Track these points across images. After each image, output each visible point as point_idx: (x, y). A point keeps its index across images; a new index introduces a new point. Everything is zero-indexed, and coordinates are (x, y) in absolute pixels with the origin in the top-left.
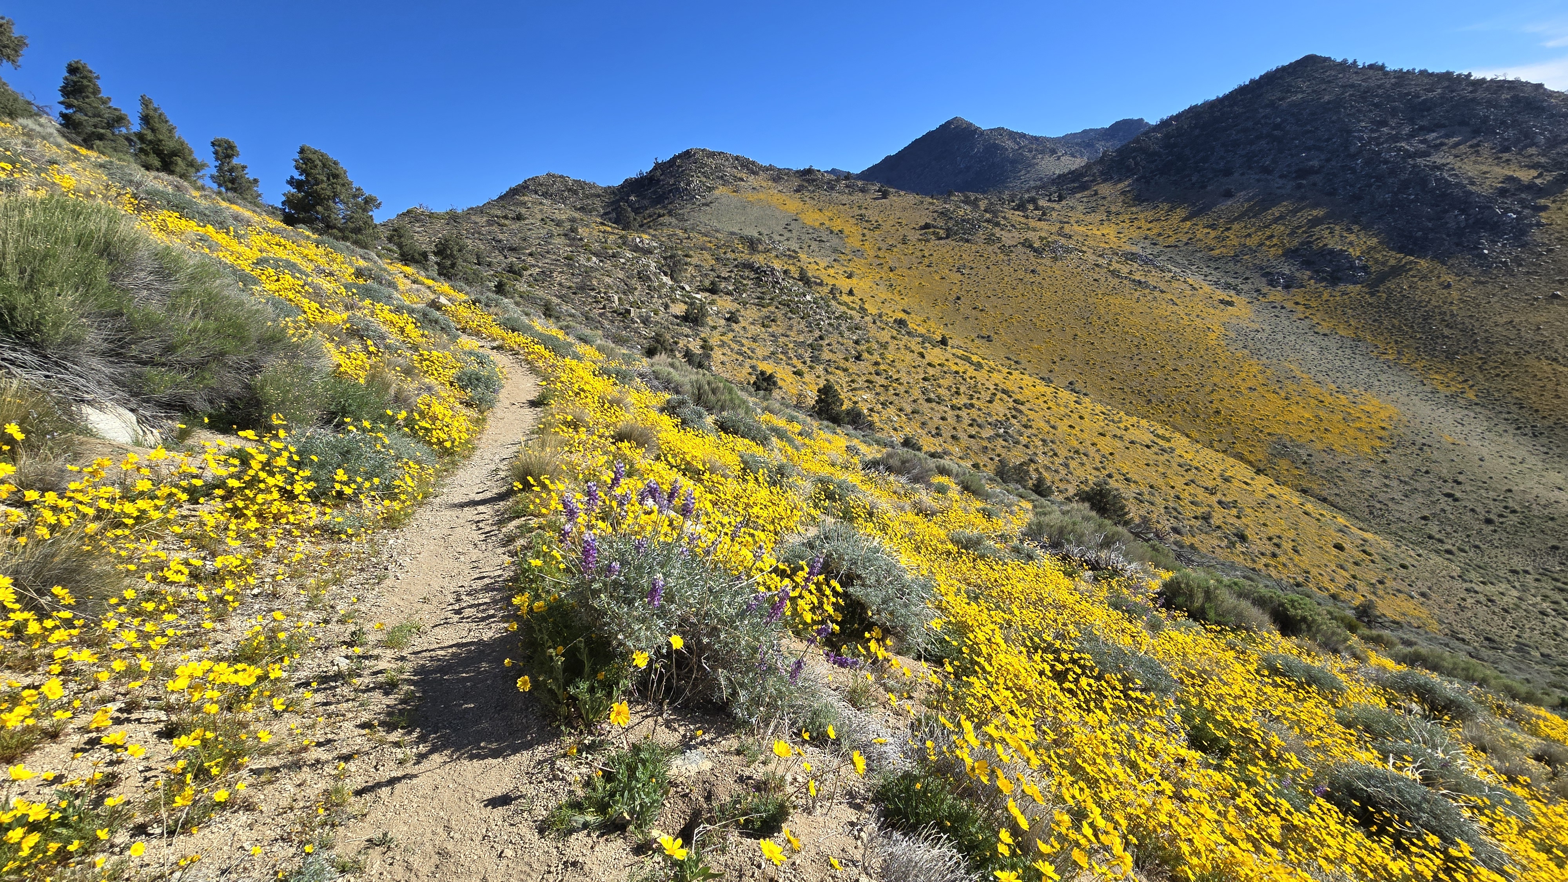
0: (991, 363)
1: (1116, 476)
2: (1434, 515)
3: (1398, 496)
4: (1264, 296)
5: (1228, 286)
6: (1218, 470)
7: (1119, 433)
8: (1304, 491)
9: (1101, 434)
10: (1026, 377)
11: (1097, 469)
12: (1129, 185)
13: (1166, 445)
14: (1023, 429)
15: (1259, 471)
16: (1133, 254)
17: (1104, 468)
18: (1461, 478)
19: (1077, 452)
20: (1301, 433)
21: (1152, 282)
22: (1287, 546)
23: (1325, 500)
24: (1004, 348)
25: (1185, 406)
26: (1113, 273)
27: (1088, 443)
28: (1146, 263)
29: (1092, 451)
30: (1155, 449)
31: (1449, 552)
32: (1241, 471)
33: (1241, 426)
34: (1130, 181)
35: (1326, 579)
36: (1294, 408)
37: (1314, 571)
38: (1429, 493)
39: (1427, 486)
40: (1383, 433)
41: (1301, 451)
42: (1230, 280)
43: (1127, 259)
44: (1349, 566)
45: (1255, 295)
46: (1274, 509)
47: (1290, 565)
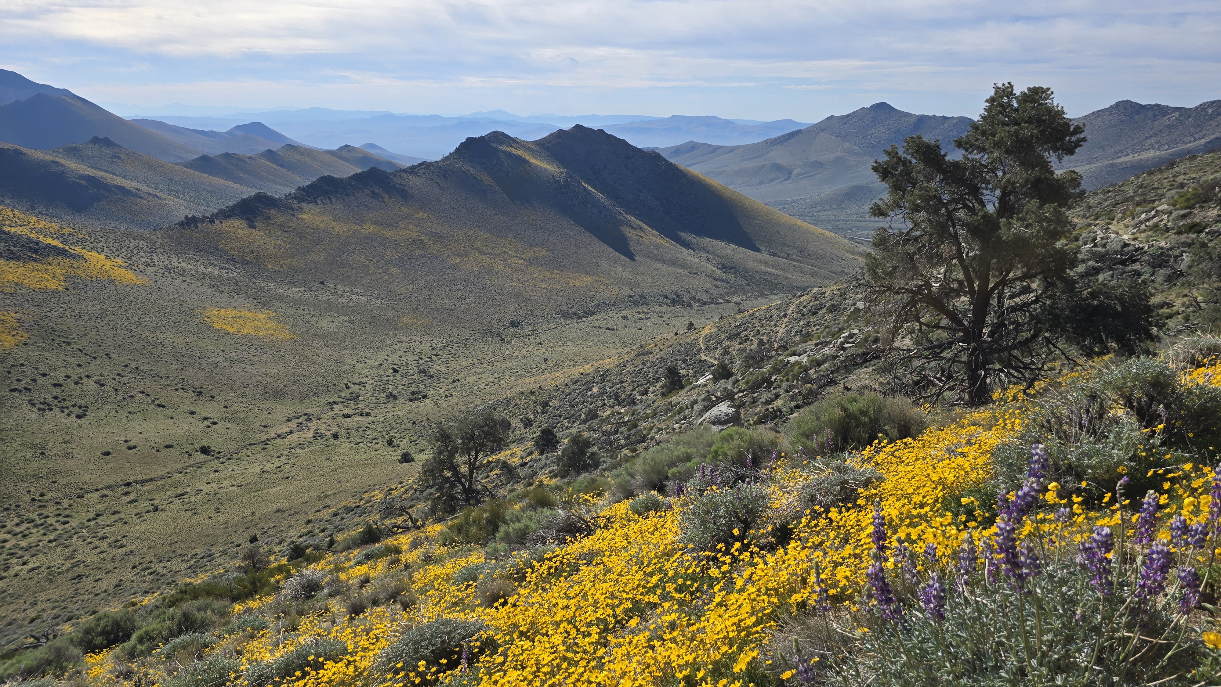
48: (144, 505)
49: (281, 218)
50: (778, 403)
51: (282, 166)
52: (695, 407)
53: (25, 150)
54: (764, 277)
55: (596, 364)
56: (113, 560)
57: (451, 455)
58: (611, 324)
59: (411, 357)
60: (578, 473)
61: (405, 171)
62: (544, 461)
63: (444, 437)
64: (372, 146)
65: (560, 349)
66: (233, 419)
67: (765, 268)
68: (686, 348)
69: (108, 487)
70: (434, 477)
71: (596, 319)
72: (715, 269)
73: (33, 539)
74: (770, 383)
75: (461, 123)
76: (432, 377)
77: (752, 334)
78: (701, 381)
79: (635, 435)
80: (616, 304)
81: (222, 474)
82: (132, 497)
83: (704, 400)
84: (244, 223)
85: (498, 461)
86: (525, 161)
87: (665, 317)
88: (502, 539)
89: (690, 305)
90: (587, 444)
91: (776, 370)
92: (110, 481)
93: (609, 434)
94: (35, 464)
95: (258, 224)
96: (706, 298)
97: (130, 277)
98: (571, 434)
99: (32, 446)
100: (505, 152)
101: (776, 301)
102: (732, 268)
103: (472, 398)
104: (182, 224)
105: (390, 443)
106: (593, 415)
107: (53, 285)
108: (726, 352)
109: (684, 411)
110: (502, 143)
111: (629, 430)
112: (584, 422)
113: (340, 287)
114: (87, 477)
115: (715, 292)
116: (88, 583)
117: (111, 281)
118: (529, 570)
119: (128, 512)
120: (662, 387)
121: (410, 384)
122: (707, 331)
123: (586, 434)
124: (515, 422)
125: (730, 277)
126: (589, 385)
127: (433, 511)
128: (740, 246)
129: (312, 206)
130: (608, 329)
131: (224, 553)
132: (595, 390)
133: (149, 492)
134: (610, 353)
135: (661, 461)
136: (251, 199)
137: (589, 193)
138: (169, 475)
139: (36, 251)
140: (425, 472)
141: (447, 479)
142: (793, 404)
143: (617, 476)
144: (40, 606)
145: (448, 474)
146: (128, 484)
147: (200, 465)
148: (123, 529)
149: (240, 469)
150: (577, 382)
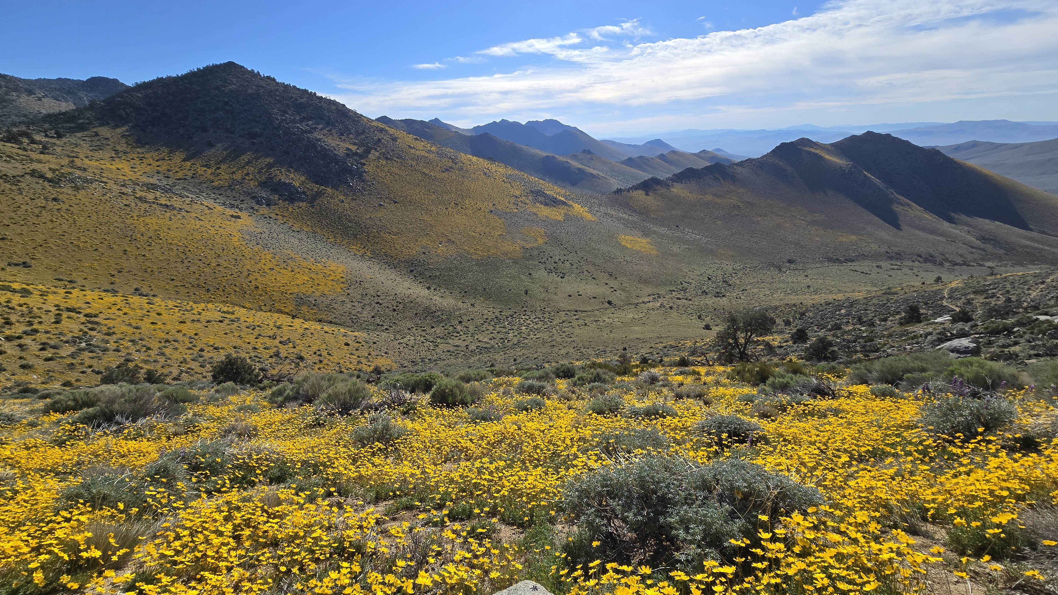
0: (40, 287)
1: (207, 349)
2: (376, 314)
3: (360, 310)
4: (257, 211)
5: (232, 206)
6: (272, 325)
7: (195, 318)
8: (320, 321)
9: (181, 322)
10: (88, 293)
11: (190, 349)
12: (127, 131)
13: (233, 317)
14: (107, 338)
15: (293, 317)
16: (152, 185)
17: (195, 346)
18: (379, 293)
19: (167, 341)
20: (307, 289)
21: (177, 205)
22: (324, 353)
23: (331, 322)
24: (50, 272)
25: (235, 288)
26: (140, 199)
27: (174, 332)
28: (166, 191)
29: (179, 336)
30: (227, 321)
31: (387, 329)
32: (284, 320)
33: (273, 293)
34: (126, 128)
35: (348, 363)
36: (297, 276)
37: (341, 362)
38: (370, 304)
39: (369, 301)
40: (343, 280)
41: (311, 299)
42: (233, 202)
43: (148, 188)
44: (354, 352)
45: (251, 211)
46: (310, 336)
47: (330, 363)
48: (581, 322)
49: (662, 190)
50: (1017, 349)
51: (667, 162)
52: (929, 337)
53: (556, 156)
54: (1025, 249)
55: (847, 295)
56: (566, 342)
57: (736, 331)
58: (866, 269)
59: (720, 272)
60: (819, 360)
61: (736, 164)
62: (795, 348)
63: (733, 320)
64: (719, 150)
65: (820, 281)
66: (623, 290)
67: (1029, 243)
68: (929, 295)
69: (568, 311)
70: (723, 341)
71: (856, 265)
72: (975, 240)
73: (539, 326)
74: (1010, 333)
75: (779, 133)
76: (730, 285)
77: (1000, 292)
78: (939, 320)
79: (870, 346)
80: (875, 256)
81: (615, 315)
82: (577, 317)
83: (939, 334)
84: (643, 193)
85: (764, 341)
86: (821, 157)
87: (915, 271)
88: (770, 385)
89: (941, 264)
90: (830, 344)
91: (1020, 324)
92: (570, 308)
93: (849, 341)
94: (543, 295)
95: (650, 193)
96: (959, 260)
97: (589, 216)
98: (818, 336)
99: (544, 287)
100: (807, 151)
101: (1034, 270)
102: (992, 240)
103: (754, 302)
104: (615, 192)
105: (699, 317)
106: (837, 327)
107: (560, 218)
108: (969, 302)
109: (918, 338)
110: (806, 146)
111: (866, 342)
112: (830, 330)
113: (686, 229)
114: (561, 305)
115: (970, 257)
116: (556, 349)
117: (582, 218)
118: (790, 407)
119: (575, 323)
120: (901, 319)
121: (716, 288)
122: (954, 285)
123: (830, 338)
124: (778, 321)
125: (989, 247)
126: (839, 307)
127: (719, 359)
128: (1005, 223)
129: (680, 184)
130: (862, 273)
131: (611, 352)
132: (843, 311)
133: (584, 316)
134: (861, 289)
135: (897, 367)
136: (649, 180)
137: (868, 178)
138: (593, 311)
139: (555, 202)
140: (718, 337)
141: (730, 344)
142: (1032, 352)
143: (858, 369)
144: (538, 354)
145: (731, 341)
146: (576, 311)
147: (606, 309)
148: (572, 330)
149: (623, 315)
150: (829, 304)
